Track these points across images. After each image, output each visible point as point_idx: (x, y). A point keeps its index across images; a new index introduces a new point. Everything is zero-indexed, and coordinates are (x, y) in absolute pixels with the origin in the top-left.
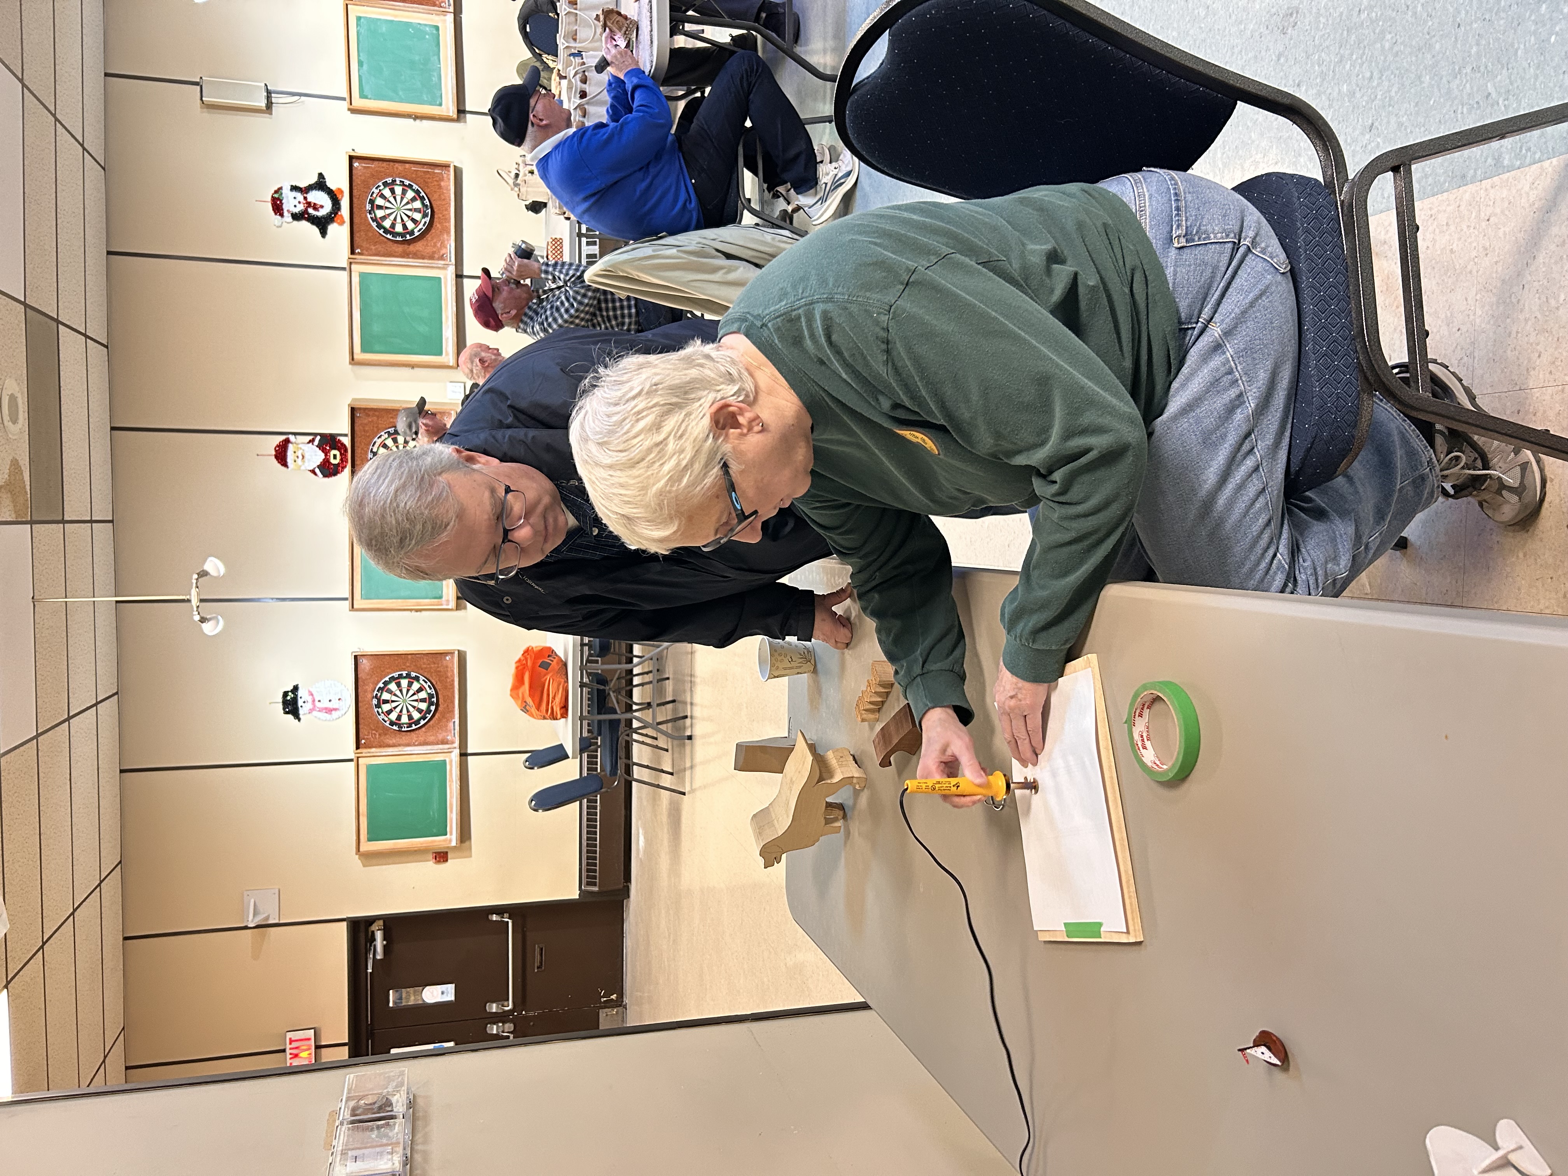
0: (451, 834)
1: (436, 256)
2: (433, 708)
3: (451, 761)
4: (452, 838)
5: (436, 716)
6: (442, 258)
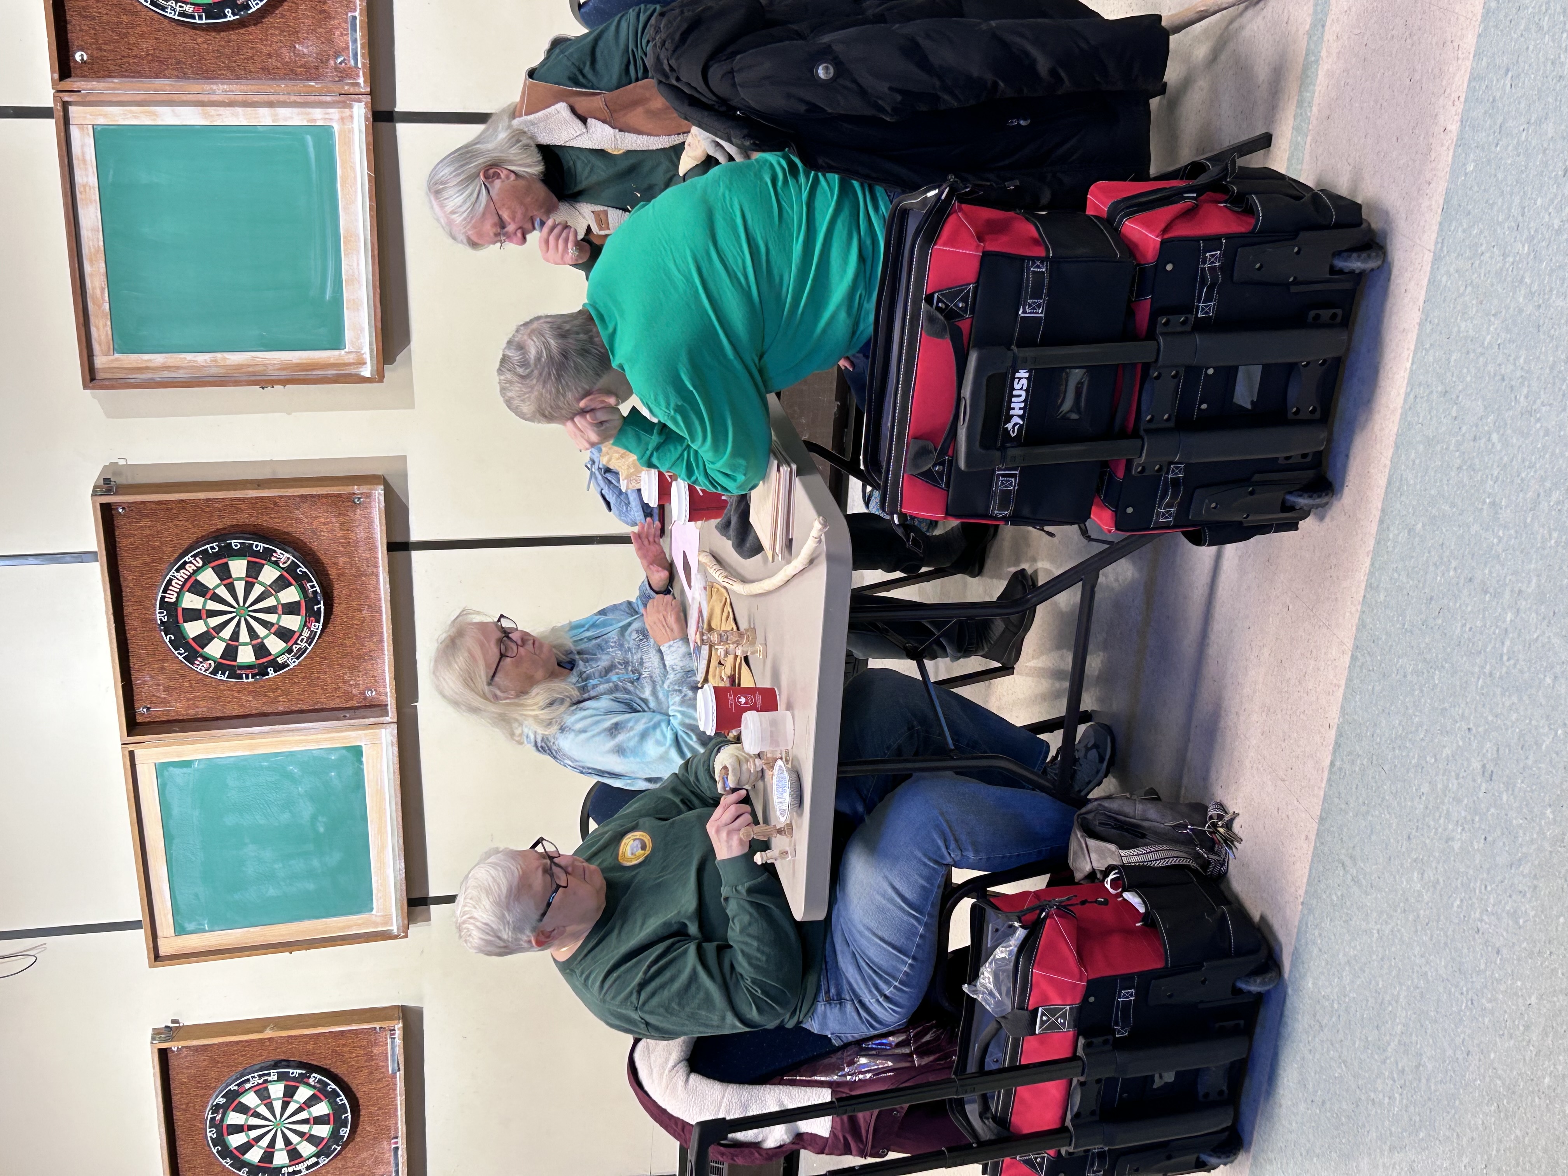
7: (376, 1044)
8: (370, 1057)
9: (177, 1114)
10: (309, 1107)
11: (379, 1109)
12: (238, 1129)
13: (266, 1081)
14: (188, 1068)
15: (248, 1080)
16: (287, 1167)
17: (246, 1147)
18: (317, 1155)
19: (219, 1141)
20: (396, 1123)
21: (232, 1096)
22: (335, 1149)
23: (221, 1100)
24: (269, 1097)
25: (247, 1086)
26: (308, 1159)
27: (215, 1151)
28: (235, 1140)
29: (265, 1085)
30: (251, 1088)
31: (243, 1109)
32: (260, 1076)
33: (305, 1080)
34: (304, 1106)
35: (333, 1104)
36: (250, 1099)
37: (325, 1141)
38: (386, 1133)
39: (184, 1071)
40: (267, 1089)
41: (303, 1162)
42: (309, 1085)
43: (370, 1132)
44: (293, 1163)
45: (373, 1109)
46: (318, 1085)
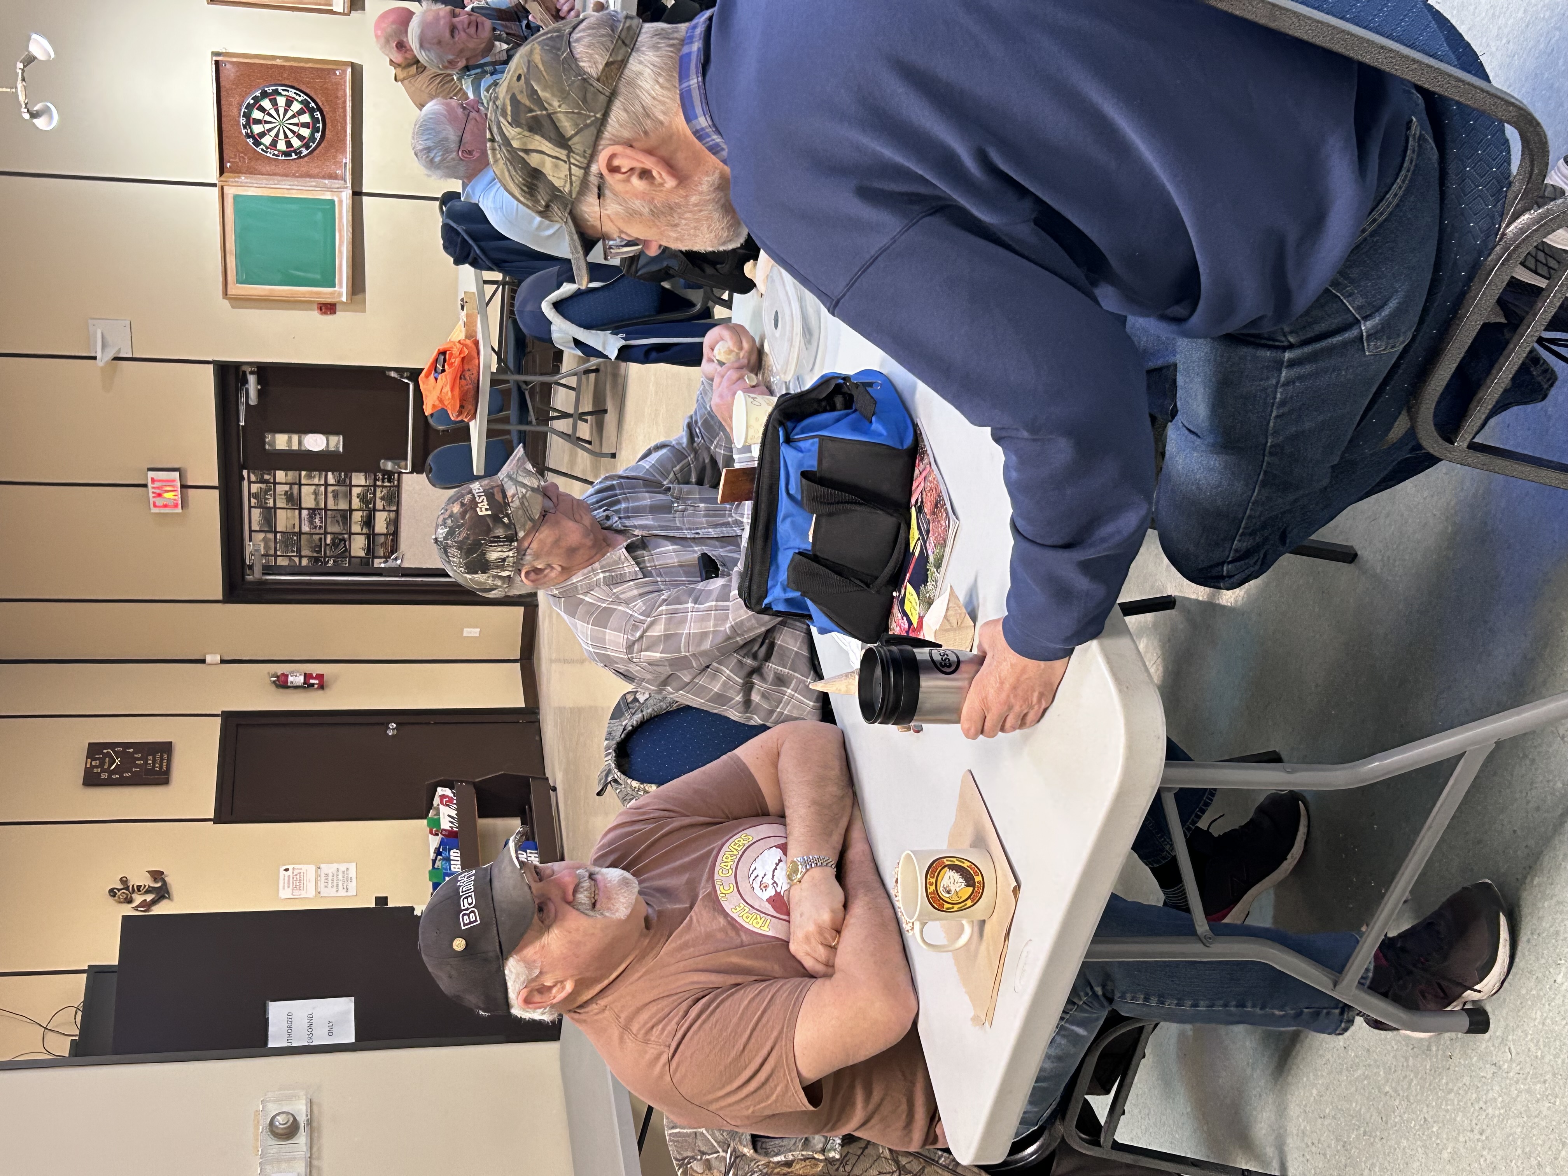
0: (341, 286)
2: (318, 136)
3: (341, 202)
4: (341, 290)
5: (322, 145)
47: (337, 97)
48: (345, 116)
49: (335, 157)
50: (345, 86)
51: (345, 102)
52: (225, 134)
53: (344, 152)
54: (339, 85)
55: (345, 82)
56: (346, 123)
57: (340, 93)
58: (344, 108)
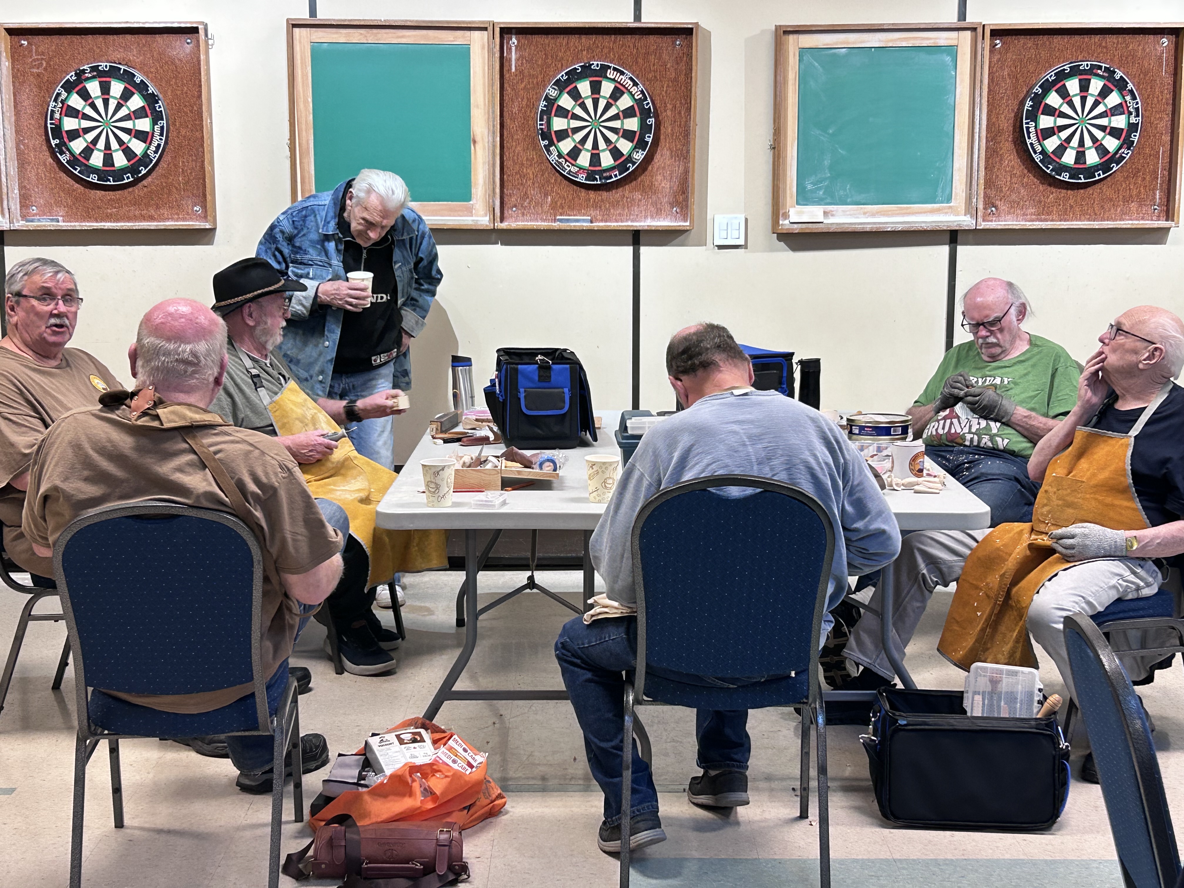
1: (992, 193)
2: (93, 178)
5: (77, 185)
6: (989, 203)
7: (1141, 205)
8: (1127, 200)
9: (1097, 38)
10: (1096, 148)
11: (1071, 207)
12: (1084, 87)
13: (1130, 113)
14: (1144, 50)
15: (1134, 98)
16: (1036, 127)
17: (1064, 94)
18: (1043, 152)
19: (1075, 71)
20: (1052, 220)
21: (1121, 85)
22: (1048, 168)
23: (1119, 74)
24: (1112, 115)
25: (1128, 98)
26: (1040, 145)
27: (1065, 67)
28: (1073, 85)
29: (1126, 112)
30: (1126, 102)
31: (1104, 93)
32: (1137, 109)
33: (1125, 146)
34: (1099, 143)
35: (1096, 168)
36: (1114, 99)
37: (1058, 160)
38: (1044, 212)
39: (1141, 48)
40: (1123, 113)
41: (1038, 139)
42: (1120, 148)
43: (1048, 197)
44: (1039, 132)
45: (1071, 202)
46: (1118, 156)
47: (158, 207)
48: (129, 219)
49: (58, 204)
50: (177, 220)
51: (152, 218)
52: (76, 39)
53: (68, 217)
54: (178, 210)
55: (184, 219)
56: (117, 220)
57: (165, 212)
58: (143, 218)
